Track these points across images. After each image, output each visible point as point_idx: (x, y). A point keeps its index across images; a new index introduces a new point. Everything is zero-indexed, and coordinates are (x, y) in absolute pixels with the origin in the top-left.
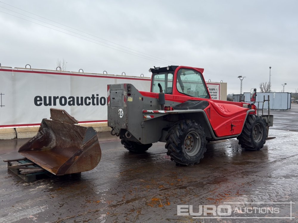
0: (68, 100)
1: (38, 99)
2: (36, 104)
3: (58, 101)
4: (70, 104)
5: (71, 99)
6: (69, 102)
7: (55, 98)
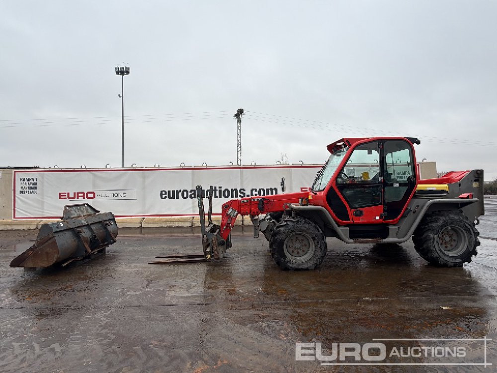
0: (189, 194)
1: (164, 193)
2: (162, 198)
3: (180, 194)
4: (191, 197)
5: (193, 192)
6: (191, 196)
7: (178, 192)
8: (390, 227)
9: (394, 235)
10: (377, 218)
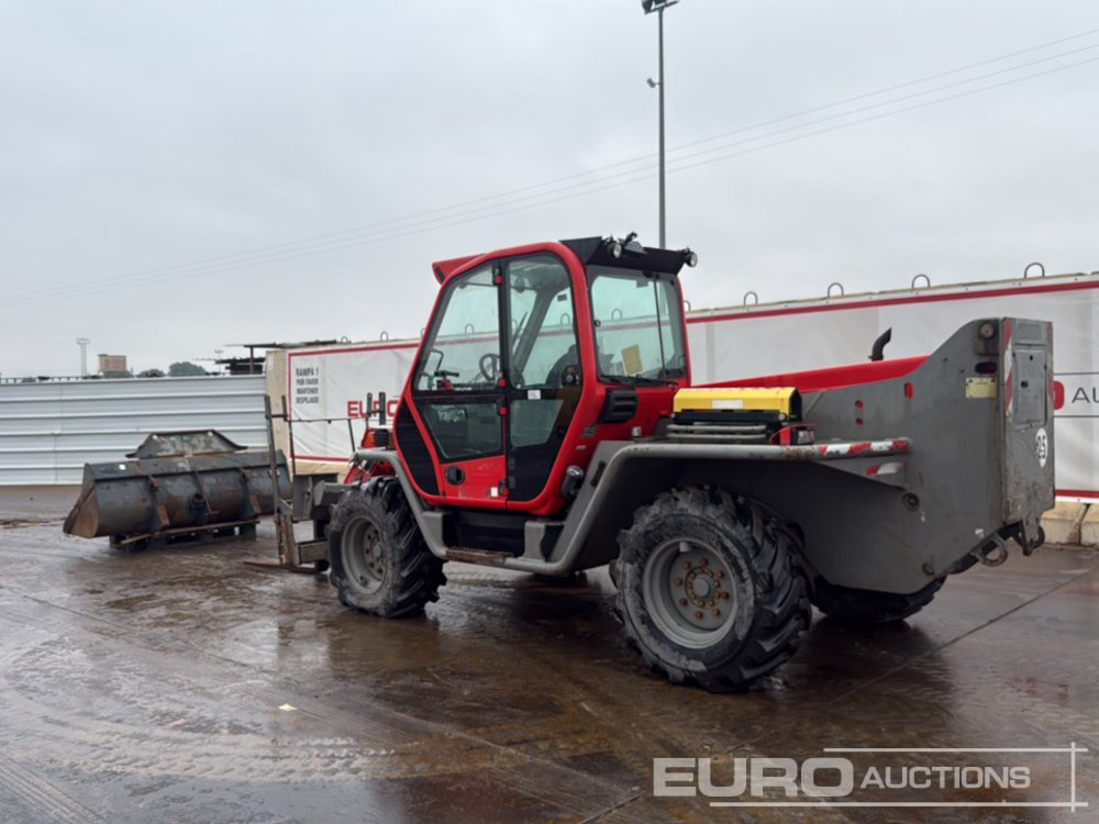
8: (529, 525)
9: (537, 548)
10: (494, 492)
